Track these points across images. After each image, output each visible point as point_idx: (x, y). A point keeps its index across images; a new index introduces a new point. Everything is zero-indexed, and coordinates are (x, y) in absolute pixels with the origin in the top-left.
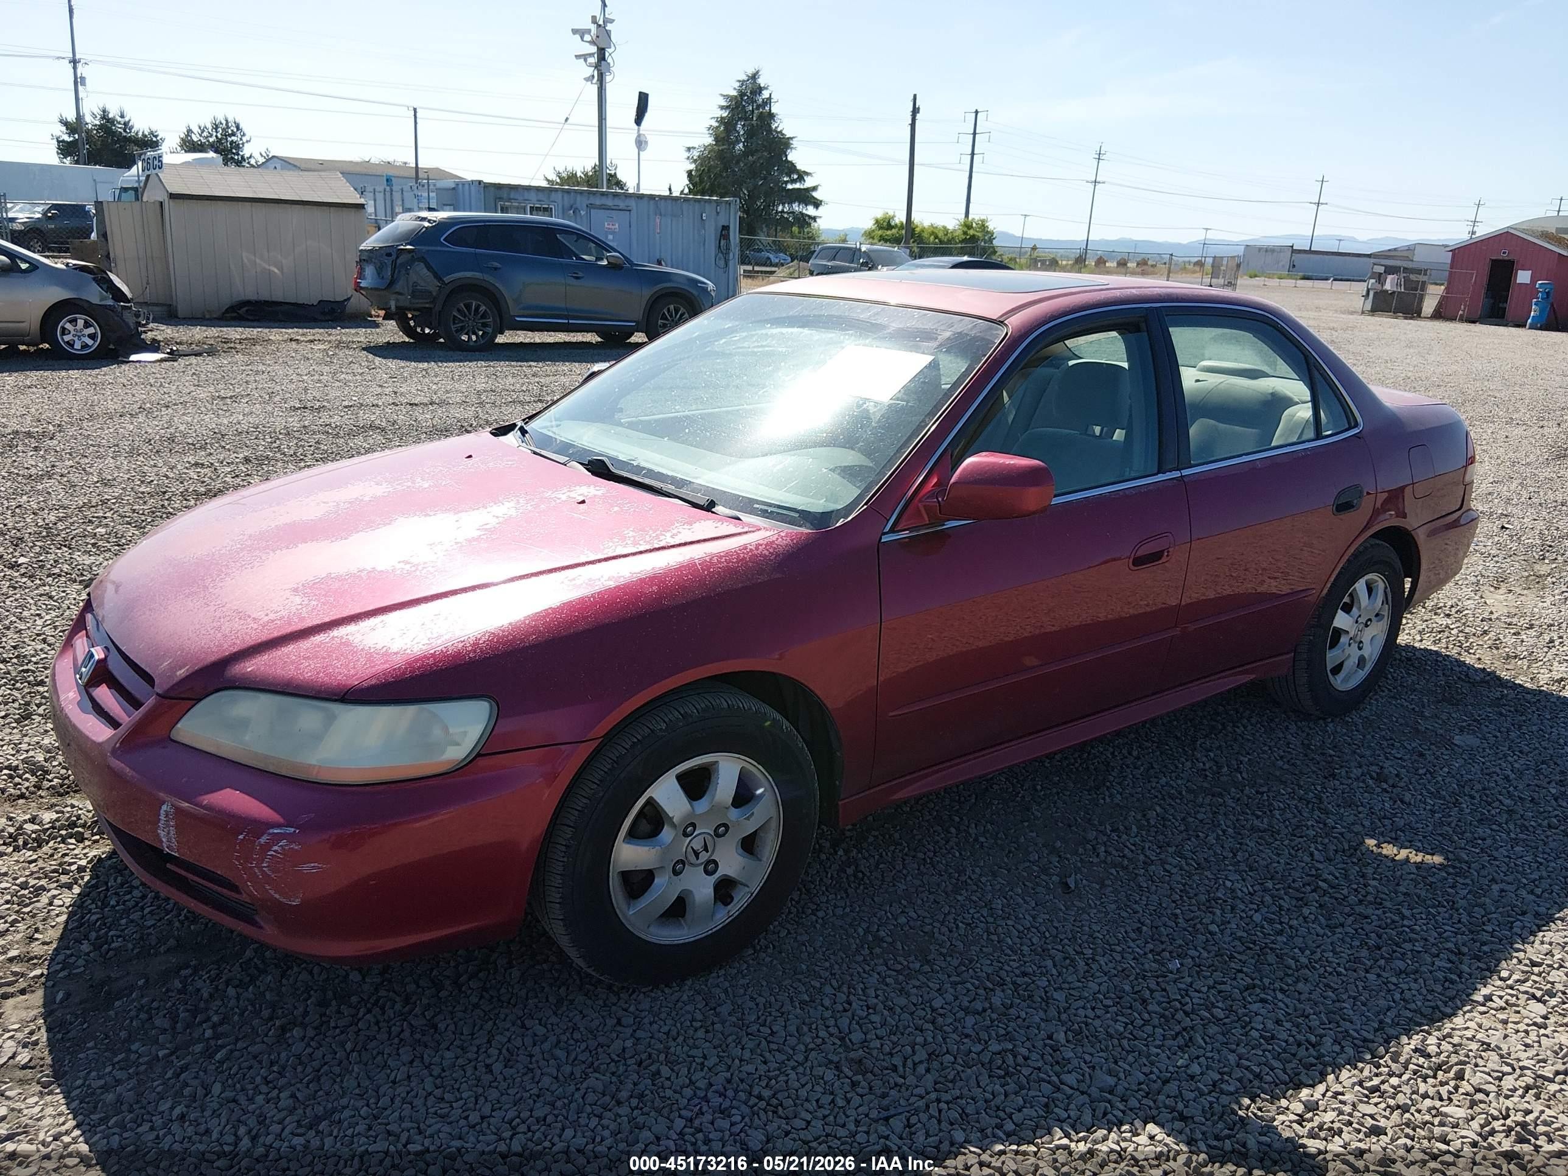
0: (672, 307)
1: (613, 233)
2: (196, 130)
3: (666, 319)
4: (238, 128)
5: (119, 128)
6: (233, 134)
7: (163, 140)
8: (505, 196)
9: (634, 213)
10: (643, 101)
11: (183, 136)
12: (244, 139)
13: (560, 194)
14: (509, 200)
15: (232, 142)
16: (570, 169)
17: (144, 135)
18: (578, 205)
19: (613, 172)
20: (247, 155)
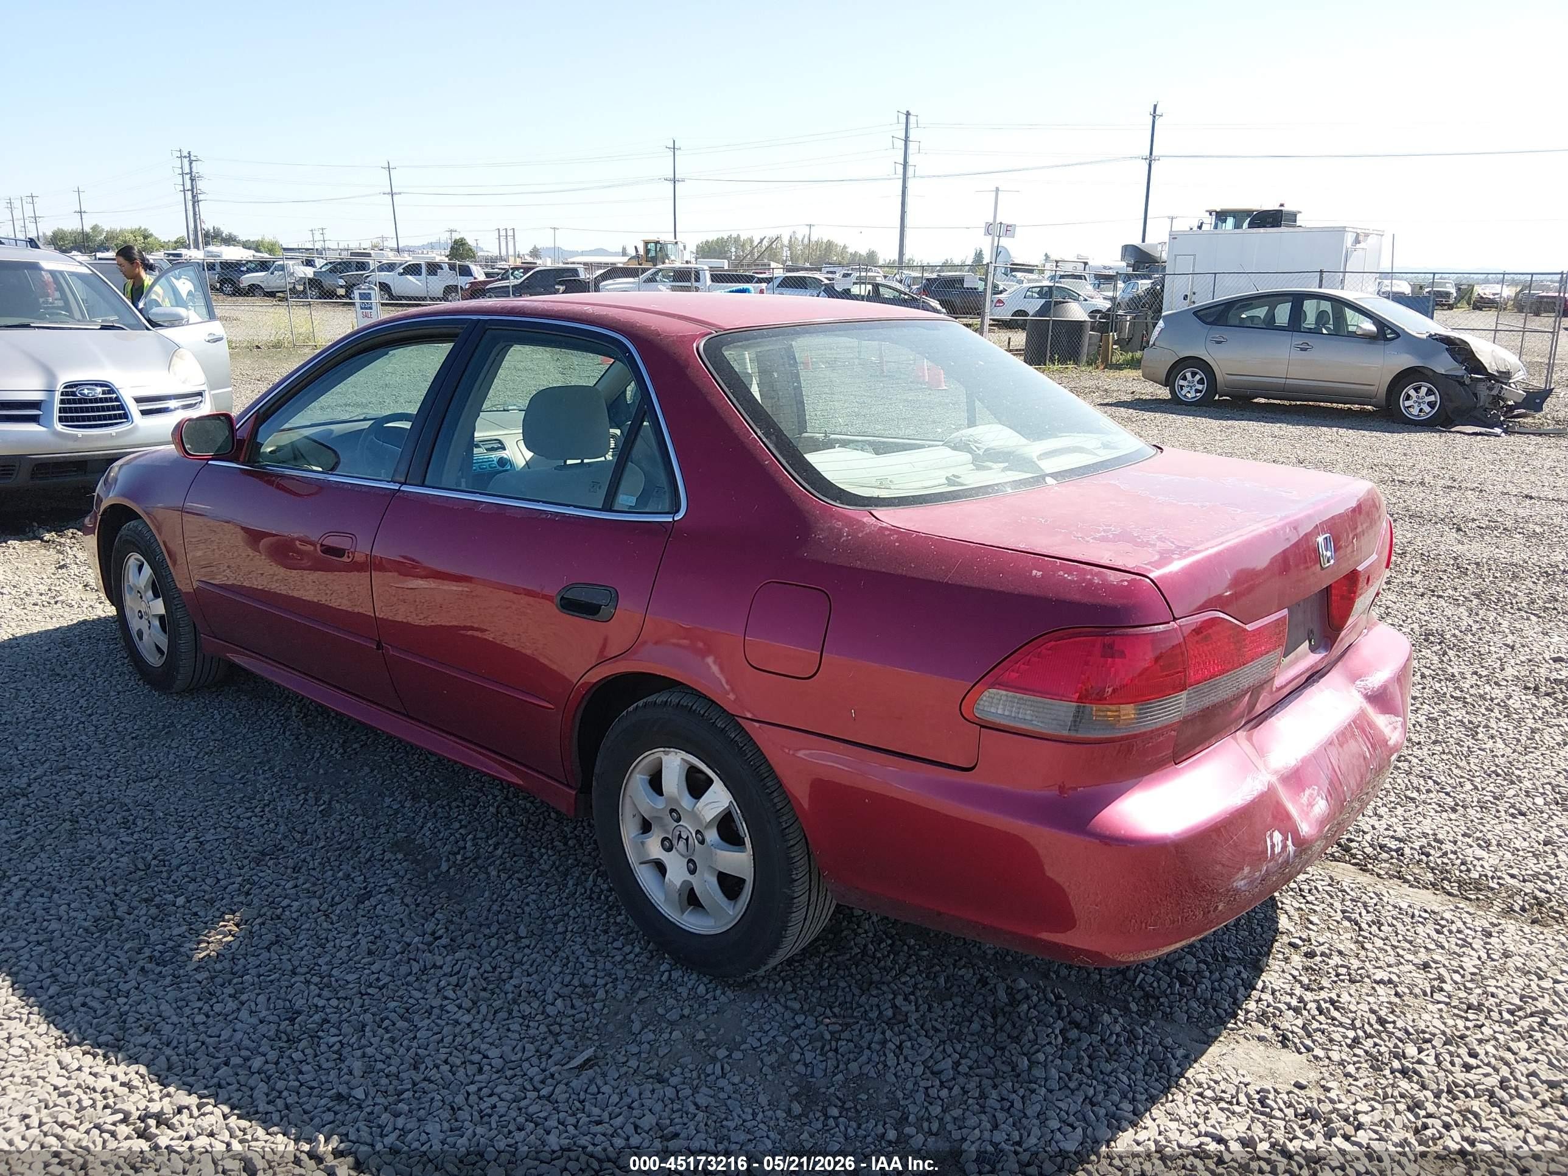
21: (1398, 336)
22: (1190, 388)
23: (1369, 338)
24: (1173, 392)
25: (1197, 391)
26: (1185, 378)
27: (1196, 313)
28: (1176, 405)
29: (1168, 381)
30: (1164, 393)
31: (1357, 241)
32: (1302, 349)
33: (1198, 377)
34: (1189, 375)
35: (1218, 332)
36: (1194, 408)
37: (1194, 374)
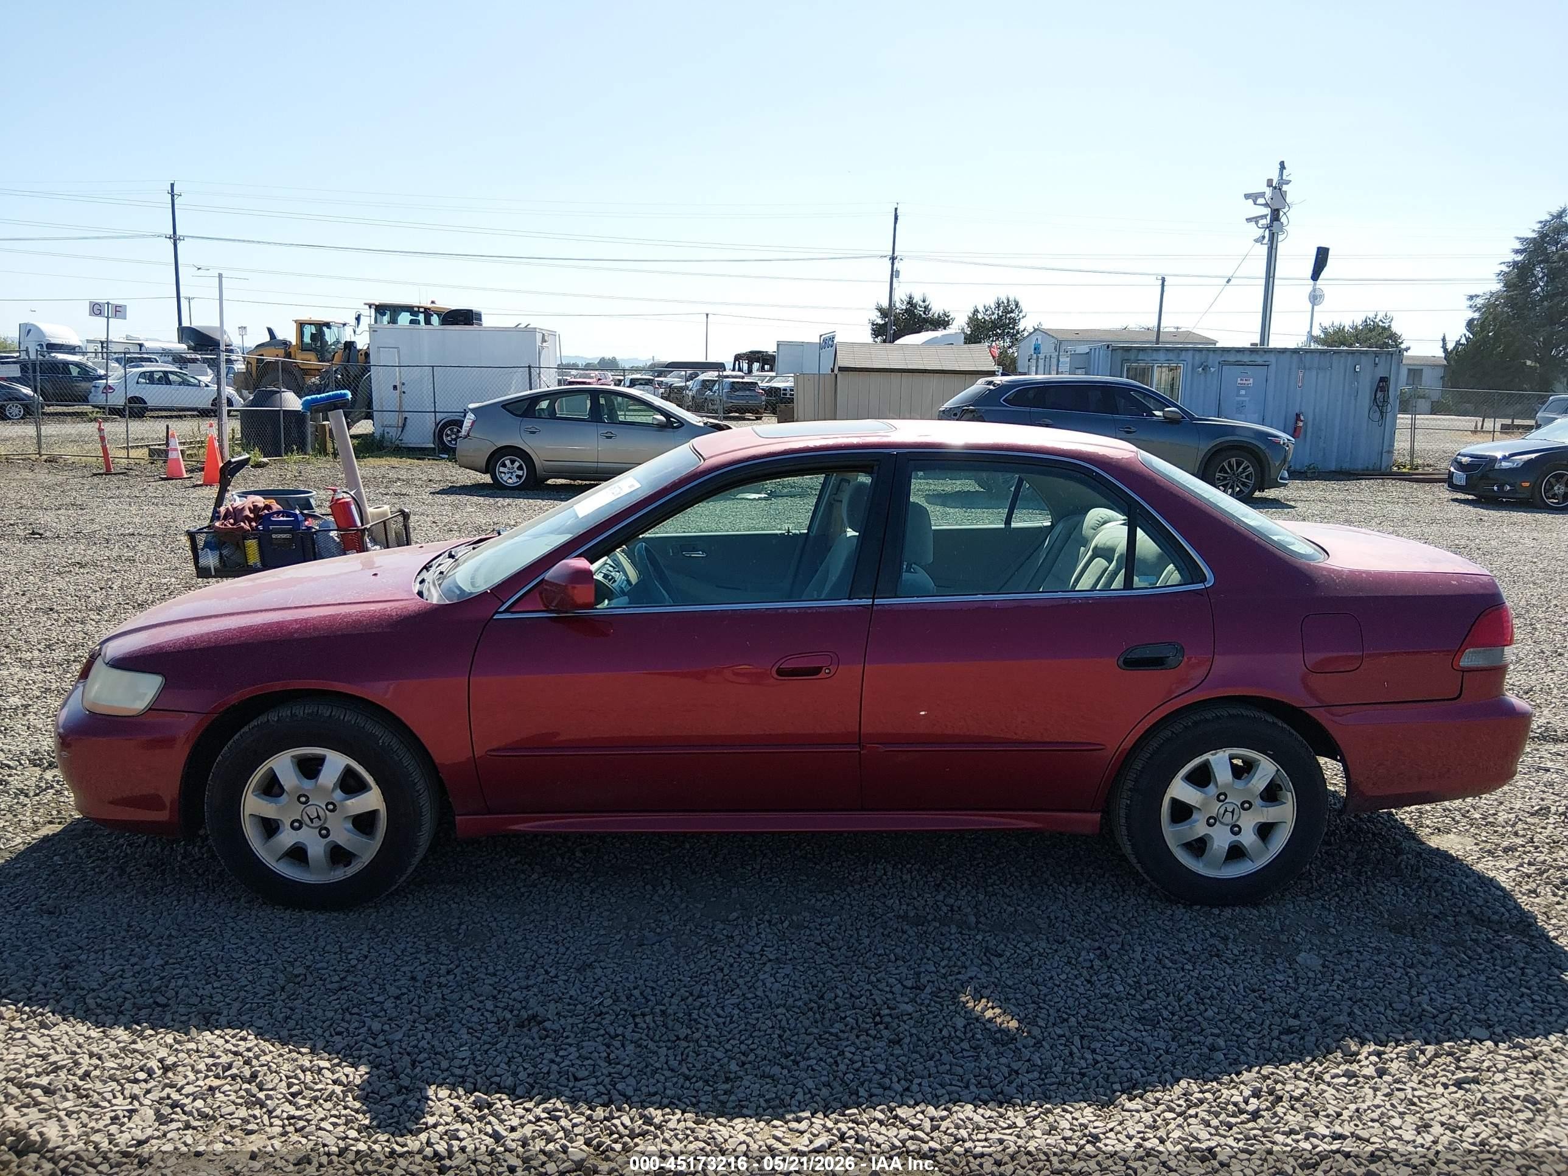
0: (1233, 460)
1: (1246, 388)
2: (981, 309)
3: (1226, 472)
4: (1017, 305)
5: (919, 311)
6: (1012, 312)
7: (953, 320)
8: (1133, 358)
9: (1273, 368)
10: (1322, 257)
11: (971, 315)
12: (1021, 315)
13: (1190, 353)
14: (1137, 361)
15: (1010, 319)
16: (1337, 324)
17: (939, 317)
18: (1210, 363)
19: (1386, 325)
20: (1022, 329)
21: (682, 425)
22: (511, 472)
23: (661, 427)
24: (494, 477)
25: (518, 477)
26: (504, 465)
27: (504, 406)
28: (496, 489)
29: (489, 467)
30: (487, 479)
31: (544, 341)
32: (608, 437)
33: (517, 464)
34: (508, 462)
35: (529, 424)
36: (517, 492)
37: (513, 462)
